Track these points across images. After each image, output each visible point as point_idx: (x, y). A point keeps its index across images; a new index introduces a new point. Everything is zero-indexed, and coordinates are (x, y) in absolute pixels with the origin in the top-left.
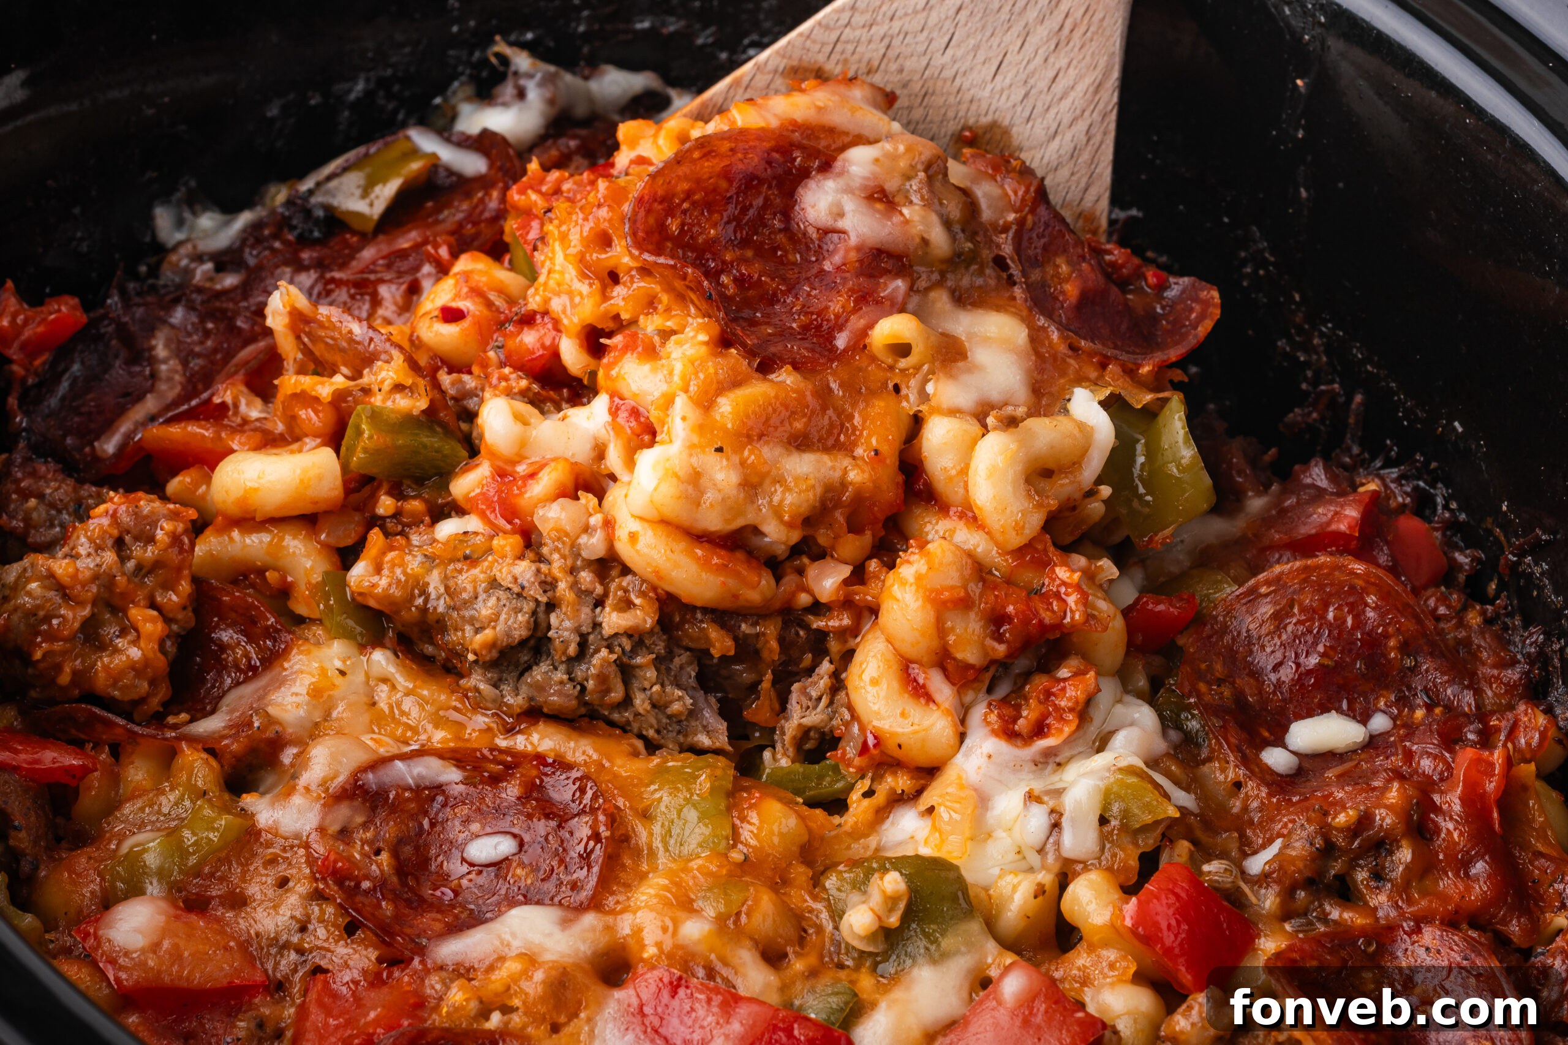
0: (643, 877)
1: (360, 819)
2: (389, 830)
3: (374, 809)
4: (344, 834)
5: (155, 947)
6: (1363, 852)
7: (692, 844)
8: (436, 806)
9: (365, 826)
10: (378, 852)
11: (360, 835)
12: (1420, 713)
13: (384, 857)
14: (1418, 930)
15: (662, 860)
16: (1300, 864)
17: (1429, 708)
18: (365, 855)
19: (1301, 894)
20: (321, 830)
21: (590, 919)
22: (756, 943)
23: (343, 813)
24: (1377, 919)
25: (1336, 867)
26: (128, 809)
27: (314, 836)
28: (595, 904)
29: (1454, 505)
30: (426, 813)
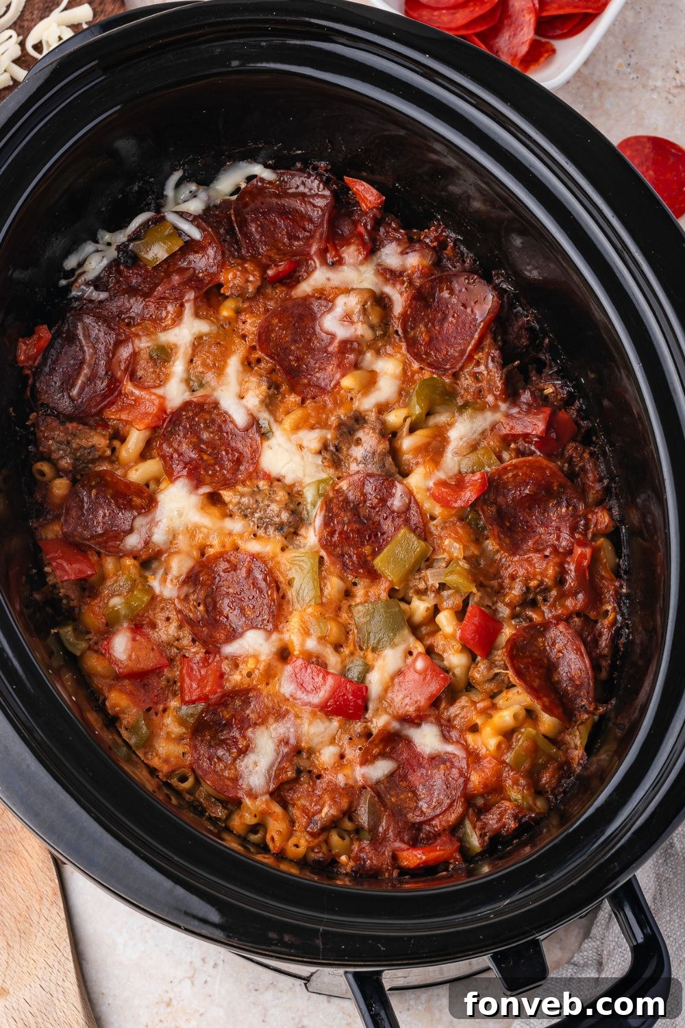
0: (291, 613)
1: (191, 591)
2: (202, 594)
3: (195, 585)
4: (186, 598)
5: (130, 657)
6: (540, 592)
7: (307, 599)
8: (217, 580)
9: (194, 592)
10: (199, 605)
11: (192, 597)
12: (564, 510)
13: (201, 608)
14: (557, 624)
15: (297, 606)
16: (518, 599)
17: (567, 507)
18: (195, 607)
19: (518, 609)
20: (178, 597)
21: (275, 636)
22: (331, 644)
23: (185, 589)
24: (544, 618)
25: (531, 596)
26: (109, 583)
27: (176, 601)
28: (276, 628)
29: (581, 401)
30: (213, 584)
